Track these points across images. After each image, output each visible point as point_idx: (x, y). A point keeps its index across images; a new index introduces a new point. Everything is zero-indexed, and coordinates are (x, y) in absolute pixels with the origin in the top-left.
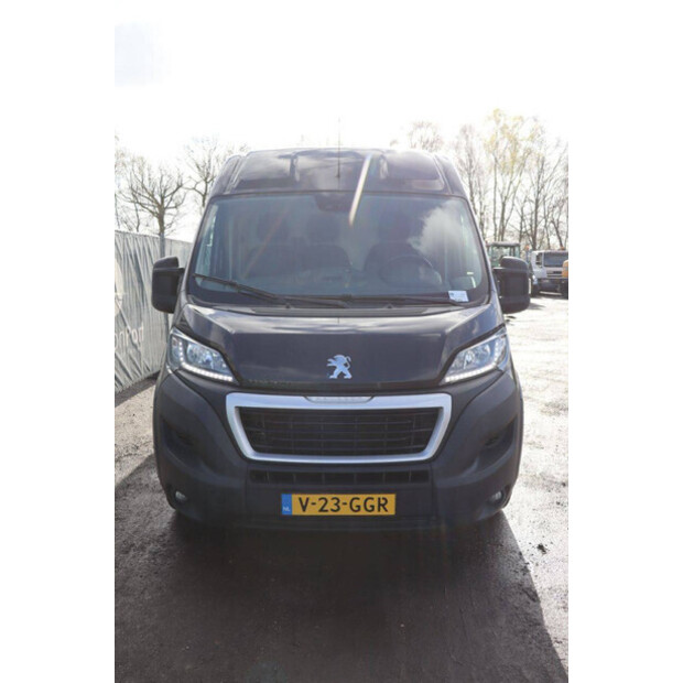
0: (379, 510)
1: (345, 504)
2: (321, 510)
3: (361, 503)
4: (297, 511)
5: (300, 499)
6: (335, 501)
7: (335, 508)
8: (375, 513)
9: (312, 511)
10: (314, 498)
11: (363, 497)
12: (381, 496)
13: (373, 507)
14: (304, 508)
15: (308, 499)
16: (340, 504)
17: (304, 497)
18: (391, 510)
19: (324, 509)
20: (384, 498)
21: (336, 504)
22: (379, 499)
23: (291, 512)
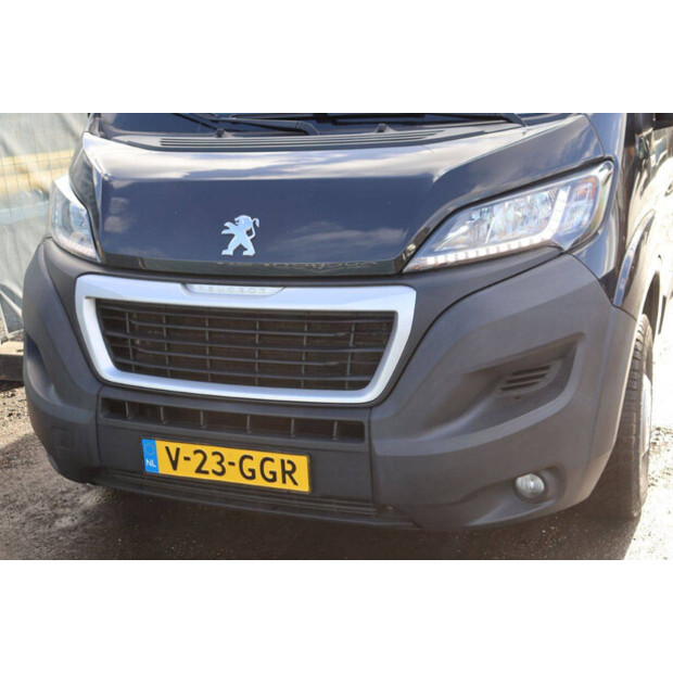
0: (284, 482)
1: (232, 464)
2: (199, 470)
3: (255, 464)
4: (165, 468)
5: (167, 448)
6: (218, 458)
8: (278, 485)
9: (186, 470)
10: (187, 449)
11: (258, 456)
12: (286, 457)
13: (273, 473)
14: (175, 465)
15: (178, 450)
16: (225, 464)
17: (173, 446)
18: (302, 484)
19: (203, 469)
20: (289, 462)
21: (220, 463)
22: (283, 461)
23: (157, 469)
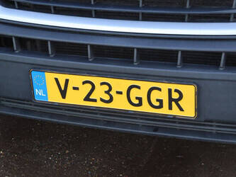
0: (170, 108)
1: (119, 93)
2: (87, 99)
4: (54, 96)
5: (56, 80)
6: (106, 88)
7: (107, 97)
8: (165, 111)
10: (76, 80)
11: (146, 86)
12: (173, 87)
13: (160, 101)
14: (63, 94)
15: (67, 81)
16: (113, 93)
17: (62, 78)
18: (188, 109)
19: (91, 97)
20: (176, 91)
21: (107, 92)
22: (170, 91)
23: (47, 97)
